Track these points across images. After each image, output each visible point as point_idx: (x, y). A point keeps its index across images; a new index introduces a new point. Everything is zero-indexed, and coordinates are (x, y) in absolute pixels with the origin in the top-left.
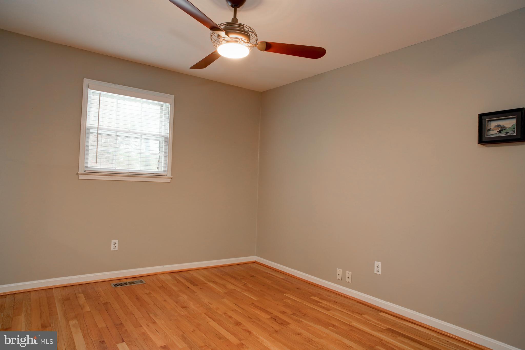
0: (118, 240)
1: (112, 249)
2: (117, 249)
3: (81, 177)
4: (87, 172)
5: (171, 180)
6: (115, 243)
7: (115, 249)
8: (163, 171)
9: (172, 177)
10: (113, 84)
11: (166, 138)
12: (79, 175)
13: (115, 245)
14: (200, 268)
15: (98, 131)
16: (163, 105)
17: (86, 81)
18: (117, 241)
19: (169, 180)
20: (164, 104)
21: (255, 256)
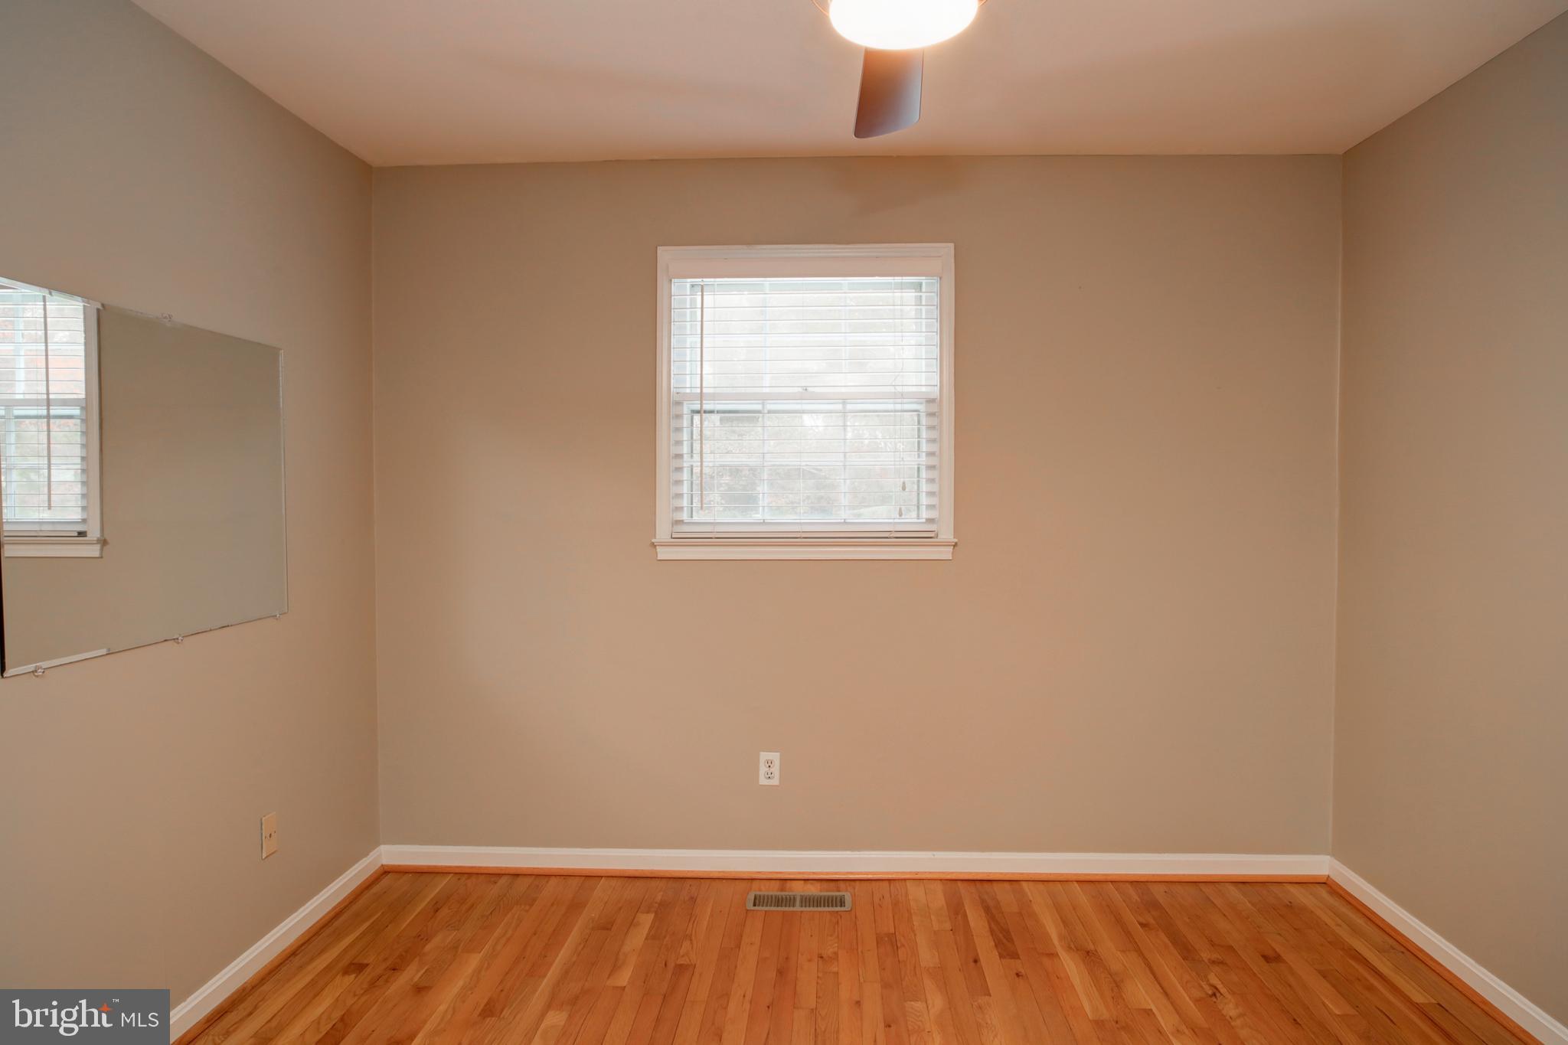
0: (778, 754)
1: (763, 781)
2: (775, 781)
3: (663, 553)
4: (681, 540)
5: (953, 553)
6: (769, 762)
7: (770, 780)
8: (924, 520)
9: (956, 540)
10: (745, 247)
11: (930, 401)
12: (659, 549)
13: (769, 769)
14: (1074, 878)
15: (701, 404)
16: (920, 285)
17: (665, 255)
18: (775, 757)
19: (946, 553)
20: (923, 280)
21: (1328, 857)
